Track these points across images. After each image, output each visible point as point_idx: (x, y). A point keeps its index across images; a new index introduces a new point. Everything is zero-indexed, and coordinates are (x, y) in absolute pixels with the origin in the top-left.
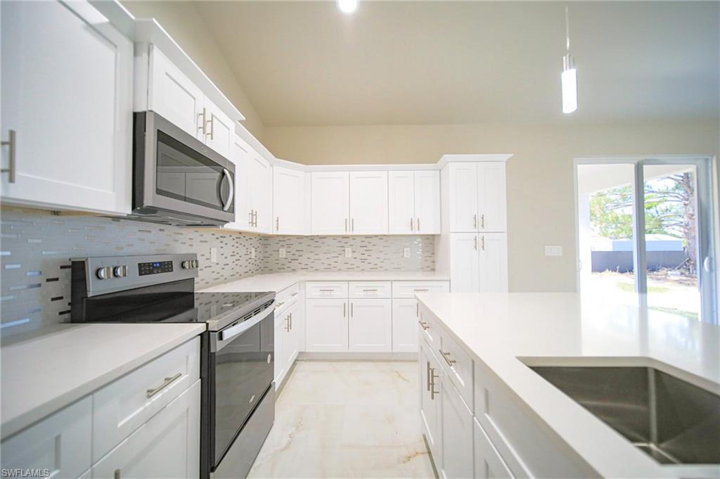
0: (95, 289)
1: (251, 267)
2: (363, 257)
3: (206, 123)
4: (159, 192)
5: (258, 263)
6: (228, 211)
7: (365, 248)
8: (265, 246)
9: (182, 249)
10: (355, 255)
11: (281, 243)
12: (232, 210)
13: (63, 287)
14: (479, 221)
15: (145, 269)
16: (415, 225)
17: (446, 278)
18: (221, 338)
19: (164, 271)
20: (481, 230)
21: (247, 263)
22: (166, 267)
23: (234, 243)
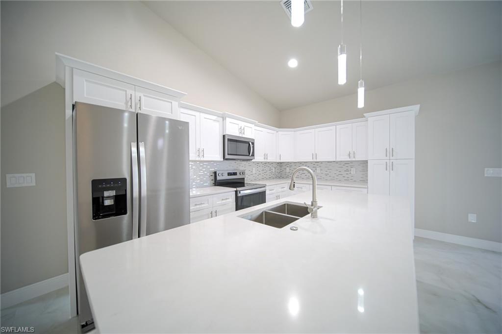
0: (218, 178)
1: (272, 175)
2: (326, 173)
3: (242, 130)
4: (228, 154)
5: (277, 174)
6: (252, 156)
7: (329, 168)
8: (281, 166)
9: (242, 169)
10: (322, 172)
11: (287, 165)
12: (253, 155)
13: (213, 178)
14: (390, 152)
15: (229, 174)
16: (352, 155)
17: (366, 187)
18: (240, 193)
19: (234, 175)
20: (391, 158)
21: (270, 174)
22: (235, 174)
23: (263, 165)
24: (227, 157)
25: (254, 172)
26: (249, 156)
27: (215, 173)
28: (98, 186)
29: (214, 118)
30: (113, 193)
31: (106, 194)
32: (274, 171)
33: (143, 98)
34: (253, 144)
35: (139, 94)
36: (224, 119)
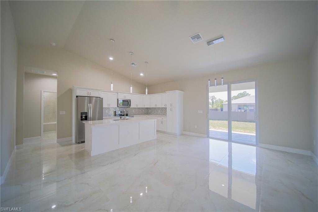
6: (130, 105)
15: (121, 112)
19: (123, 112)
21: (142, 112)
24: (119, 106)
25: (133, 111)
26: (128, 105)
27: (115, 111)
28: (82, 113)
29: (114, 93)
30: (85, 115)
31: (83, 115)
32: (144, 111)
33: (91, 92)
34: (130, 101)
35: (90, 91)
36: (118, 94)
